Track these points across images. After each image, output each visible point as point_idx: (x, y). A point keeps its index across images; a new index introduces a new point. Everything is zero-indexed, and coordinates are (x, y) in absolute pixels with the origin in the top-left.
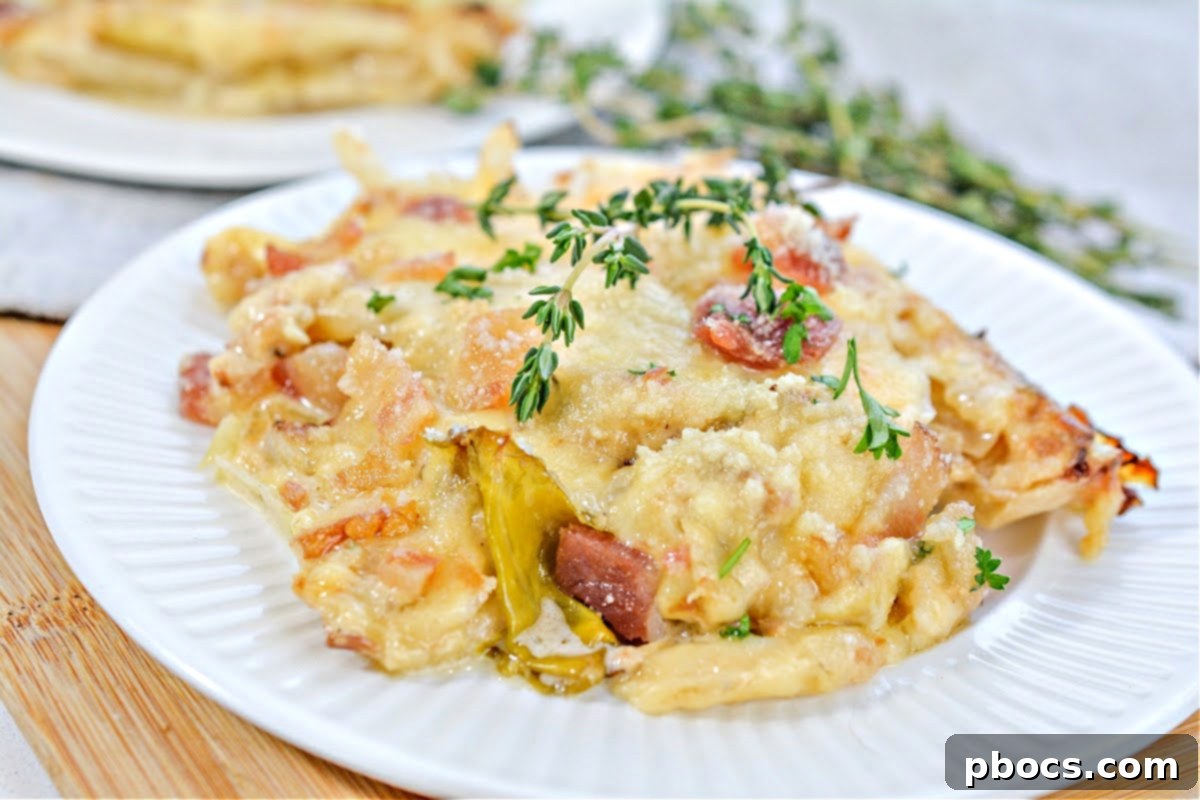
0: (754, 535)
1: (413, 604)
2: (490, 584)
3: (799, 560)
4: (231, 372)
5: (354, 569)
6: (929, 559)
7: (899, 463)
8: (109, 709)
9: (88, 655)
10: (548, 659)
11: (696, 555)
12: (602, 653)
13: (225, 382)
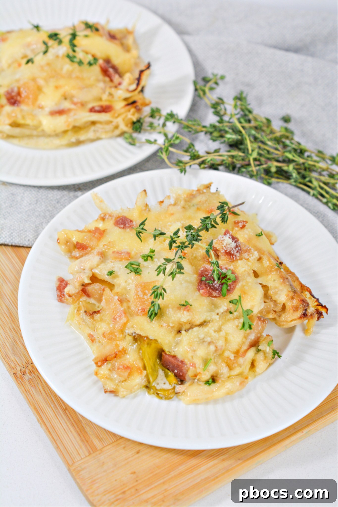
0: (213, 357)
1: (125, 380)
2: (145, 372)
3: (224, 362)
4: (70, 293)
5: (110, 370)
6: (260, 352)
7: (252, 330)
8: (51, 404)
9: (43, 384)
10: (160, 390)
11: (197, 366)
12: (174, 388)
13: (70, 296)
